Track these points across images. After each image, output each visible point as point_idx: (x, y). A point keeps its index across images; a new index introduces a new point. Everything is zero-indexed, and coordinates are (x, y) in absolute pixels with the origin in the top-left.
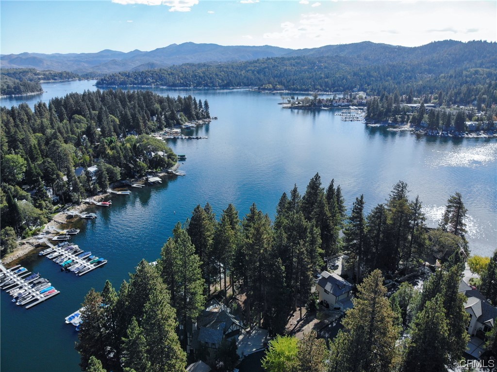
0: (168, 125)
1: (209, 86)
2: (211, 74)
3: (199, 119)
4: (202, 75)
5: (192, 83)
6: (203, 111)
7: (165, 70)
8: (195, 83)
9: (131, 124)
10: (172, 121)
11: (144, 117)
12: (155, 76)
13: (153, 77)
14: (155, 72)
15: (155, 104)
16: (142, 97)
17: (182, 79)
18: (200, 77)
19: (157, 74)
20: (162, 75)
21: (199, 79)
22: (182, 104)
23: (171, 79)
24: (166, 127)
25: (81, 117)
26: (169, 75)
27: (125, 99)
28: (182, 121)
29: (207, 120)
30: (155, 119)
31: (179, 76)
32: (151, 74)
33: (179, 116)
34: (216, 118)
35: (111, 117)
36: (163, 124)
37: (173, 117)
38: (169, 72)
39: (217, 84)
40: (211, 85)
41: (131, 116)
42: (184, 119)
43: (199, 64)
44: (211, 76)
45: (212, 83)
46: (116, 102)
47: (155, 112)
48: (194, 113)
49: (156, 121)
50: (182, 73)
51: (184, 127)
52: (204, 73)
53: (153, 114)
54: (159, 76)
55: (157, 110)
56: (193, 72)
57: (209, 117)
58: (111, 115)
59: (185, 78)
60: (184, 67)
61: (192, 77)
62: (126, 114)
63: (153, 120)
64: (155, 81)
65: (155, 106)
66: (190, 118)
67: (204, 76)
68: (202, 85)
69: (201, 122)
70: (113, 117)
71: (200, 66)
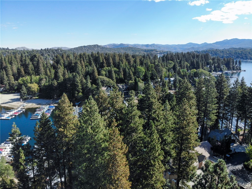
0: (215, 70)
1: (244, 59)
2: (246, 52)
3: (234, 69)
4: (240, 52)
5: (233, 57)
6: (237, 66)
7: (219, 50)
8: (235, 57)
9: (195, 66)
10: (218, 69)
11: (202, 64)
12: (213, 52)
13: (212, 53)
14: (213, 51)
15: (210, 60)
16: (203, 56)
17: (228, 55)
18: (239, 53)
19: (214, 52)
20: (217, 52)
21: (238, 55)
22: (225, 61)
23: (222, 54)
24: (214, 71)
25: (172, 62)
26: (221, 52)
27: (194, 56)
28: (224, 69)
29: (239, 71)
30: (208, 66)
31: (226, 53)
32: (211, 51)
33: (222, 67)
34: (245, 71)
35: (186, 63)
36: (213, 69)
37: (219, 67)
38: (221, 51)
39: (249, 58)
40: (245, 58)
41: (196, 62)
42: (224, 68)
43: (239, 48)
44: (246, 53)
45: (245, 57)
46: (190, 57)
47: (209, 63)
48: (231, 66)
49: (209, 67)
50: (229, 52)
51: (224, 72)
52: (242, 52)
53: (208, 64)
54: (215, 53)
55: (210, 63)
56: (235, 51)
57: (240, 70)
58: (186, 62)
59: (230, 54)
60: (230, 49)
61: (234, 53)
62: (194, 61)
63: (207, 67)
64: (212, 55)
65: (209, 61)
66: (229, 69)
67: (241, 53)
68: (239, 58)
69: (235, 71)
70: (187, 63)
71: (240, 49)
